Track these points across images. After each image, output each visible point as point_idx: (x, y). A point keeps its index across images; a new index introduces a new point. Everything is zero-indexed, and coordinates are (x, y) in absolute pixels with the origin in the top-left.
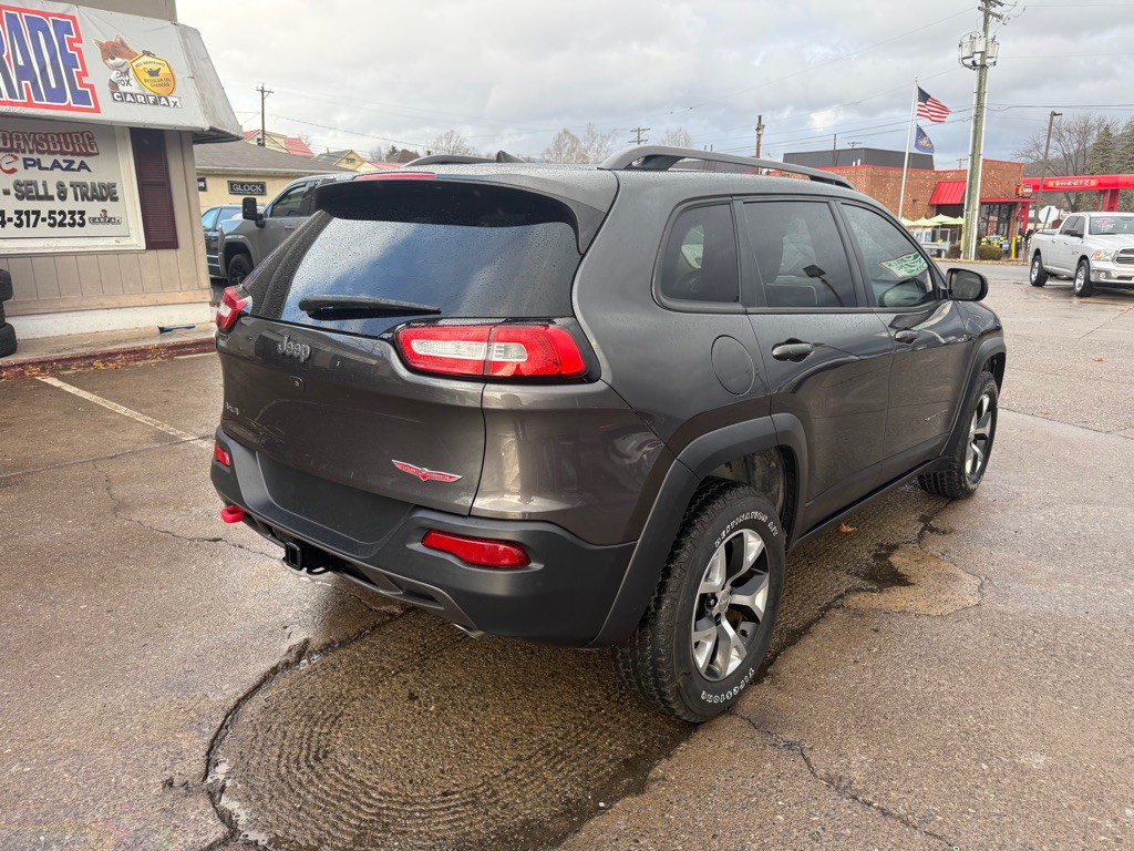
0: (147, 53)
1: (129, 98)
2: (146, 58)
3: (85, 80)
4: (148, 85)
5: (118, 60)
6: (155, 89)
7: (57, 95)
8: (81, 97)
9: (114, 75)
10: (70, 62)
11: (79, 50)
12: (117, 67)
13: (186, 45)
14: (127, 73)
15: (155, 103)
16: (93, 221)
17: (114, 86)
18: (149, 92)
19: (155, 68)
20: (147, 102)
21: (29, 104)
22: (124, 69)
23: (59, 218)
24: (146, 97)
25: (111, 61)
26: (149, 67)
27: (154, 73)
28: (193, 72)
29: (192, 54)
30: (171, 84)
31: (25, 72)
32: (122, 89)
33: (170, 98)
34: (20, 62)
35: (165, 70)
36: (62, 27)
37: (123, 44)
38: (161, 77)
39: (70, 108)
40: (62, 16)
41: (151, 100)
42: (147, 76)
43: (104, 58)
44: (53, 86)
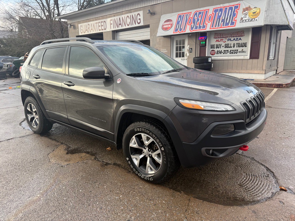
0: (255, 8)
1: (244, 21)
3: (235, 19)
5: (246, 12)
6: (252, 17)
8: (232, 23)
9: (243, 16)
10: (234, 15)
11: (237, 12)
12: (245, 14)
13: (269, 2)
14: (247, 15)
16: (239, 52)
17: (242, 19)
18: (250, 18)
19: (255, 11)
22: (246, 14)
27: (254, 13)
28: (268, 9)
29: (271, 4)
30: (258, 15)
31: (223, 21)
32: (244, 19)
33: (256, 19)
34: (223, 18)
35: (258, 11)
36: (236, 7)
37: (250, 7)
38: (256, 13)
39: (229, 27)
40: (237, 4)
41: (250, 20)
42: (252, 14)
43: (243, 12)
44: (228, 22)
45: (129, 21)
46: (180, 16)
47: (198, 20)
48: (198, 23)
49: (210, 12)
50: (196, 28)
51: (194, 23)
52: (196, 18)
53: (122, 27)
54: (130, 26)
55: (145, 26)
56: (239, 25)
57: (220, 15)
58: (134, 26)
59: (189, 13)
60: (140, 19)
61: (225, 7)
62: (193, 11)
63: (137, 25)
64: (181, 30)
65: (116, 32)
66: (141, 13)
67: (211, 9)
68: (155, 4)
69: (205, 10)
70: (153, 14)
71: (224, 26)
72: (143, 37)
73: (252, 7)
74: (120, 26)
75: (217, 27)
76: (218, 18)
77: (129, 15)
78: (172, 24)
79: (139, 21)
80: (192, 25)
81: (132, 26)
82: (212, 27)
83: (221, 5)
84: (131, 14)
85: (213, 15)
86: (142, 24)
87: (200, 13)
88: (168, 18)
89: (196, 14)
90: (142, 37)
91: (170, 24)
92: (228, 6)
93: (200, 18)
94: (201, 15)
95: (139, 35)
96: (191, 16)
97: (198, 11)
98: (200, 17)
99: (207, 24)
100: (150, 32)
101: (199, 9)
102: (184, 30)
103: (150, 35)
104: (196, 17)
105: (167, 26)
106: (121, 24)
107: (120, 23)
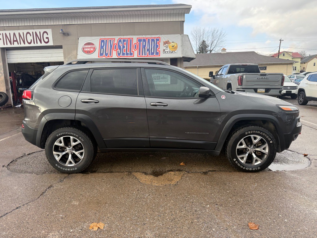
0: (173, 42)
1: (167, 52)
2: (172, 43)
3: (159, 50)
4: (171, 49)
5: (166, 45)
6: (172, 50)
7: (153, 54)
8: (157, 53)
9: (165, 48)
10: (157, 46)
11: (159, 44)
12: (166, 46)
13: (182, 39)
14: (167, 47)
15: (172, 53)
16: (161, 78)
17: (164, 50)
18: (171, 50)
19: (173, 45)
20: (170, 53)
21: (148, 56)
23: (155, 78)
24: (170, 52)
25: (165, 45)
26: (172, 45)
27: (173, 46)
28: (182, 45)
29: (183, 40)
30: (176, 48)
31: (148, 50)
32: (166, 51)
33: (175, 51)
34: (148, 48)
35: (176, 45)
36: (157, 40)
37: (168, 41)
38: (174, 47)
39: (154, 56)
40: (158, 38)
41: (171, 52)
42: (172, 47)
43: (164, 45)
44: (153, 52)
45: (30, 38)
46: (103, 41)
47: (124, 47)
48: (125, 50)
49: (135, 41)
50: (124, 54)
51: (120, 49)
52: (121, 45)
53: (18, 44)
54: (32, 45)
55: (56, 46)
56: (163, 56)
57: (144, 45)
58: (39, 44)
59: (112, 39)
60: (47, 38)
61: (147, 38)
62: (117, 38)
63: (43, 44)
64: (106, 54)
65: (6, 50)
66: (49, 31)
67: (135, 39)
68: (68, 25)
69: (129, 39)
70: (66, 34)
71: (150, 55)
72: (52, 58)
73: (170, 41)
74: (15, 43)
75: (144, 55)
76: (144, 47)
77: (31, 31)
78: (94, 48)
79: (46, 40)
80: (118, 51)
81: (36, 45)
82: (139, 55)
83: (144, 36)
84: (34, 31)
85: (137, 44)
86: (51, 43)
87: (124, 41)
88: (88, 41)
89: (120, 41)
90: (49, 58)
91: (92, 48)
92: (150, 38)
93: (125, 46)
94: (126, 42)
95: (44, 56)
96: (116, 42)
97: (122, 39)
98: (125, 44)
99: (134, 52)
100: (63, 54)
101: (122, 37)
102: (110, 55)
103: (64, 57)
104: (121, 43)
105: (89, 49)
106: (17, 41)
107: (15, 39)
